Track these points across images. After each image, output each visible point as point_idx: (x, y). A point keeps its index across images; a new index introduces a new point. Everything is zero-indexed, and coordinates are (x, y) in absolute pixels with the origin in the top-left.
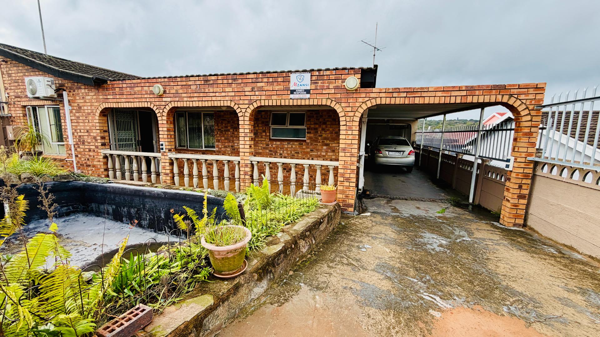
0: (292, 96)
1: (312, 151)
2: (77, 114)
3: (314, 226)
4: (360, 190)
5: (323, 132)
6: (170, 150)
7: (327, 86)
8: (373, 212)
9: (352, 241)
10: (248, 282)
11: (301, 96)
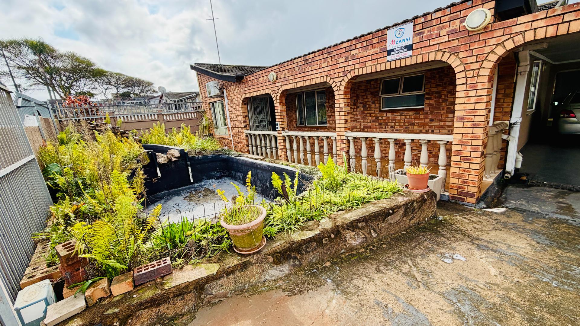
0: (389, 58)
1: (432, 121)
2: (231, 105)
3: (374, 216)
4: (509, 173)
5: (449, 96)
6: (283, 129)
7: (437, 34)
8: (513, 209)
9: (438, 244)
10: (260, 262)
11: (401, 55)
